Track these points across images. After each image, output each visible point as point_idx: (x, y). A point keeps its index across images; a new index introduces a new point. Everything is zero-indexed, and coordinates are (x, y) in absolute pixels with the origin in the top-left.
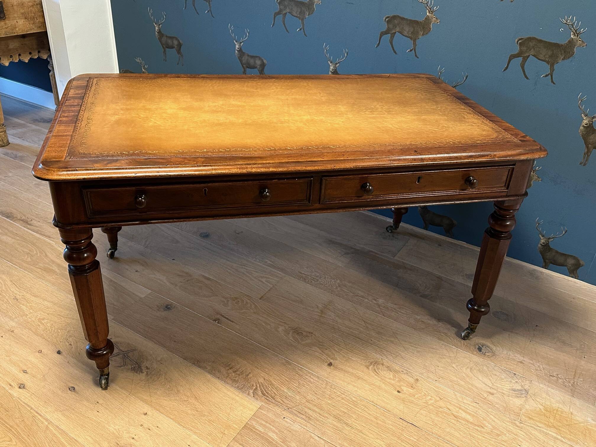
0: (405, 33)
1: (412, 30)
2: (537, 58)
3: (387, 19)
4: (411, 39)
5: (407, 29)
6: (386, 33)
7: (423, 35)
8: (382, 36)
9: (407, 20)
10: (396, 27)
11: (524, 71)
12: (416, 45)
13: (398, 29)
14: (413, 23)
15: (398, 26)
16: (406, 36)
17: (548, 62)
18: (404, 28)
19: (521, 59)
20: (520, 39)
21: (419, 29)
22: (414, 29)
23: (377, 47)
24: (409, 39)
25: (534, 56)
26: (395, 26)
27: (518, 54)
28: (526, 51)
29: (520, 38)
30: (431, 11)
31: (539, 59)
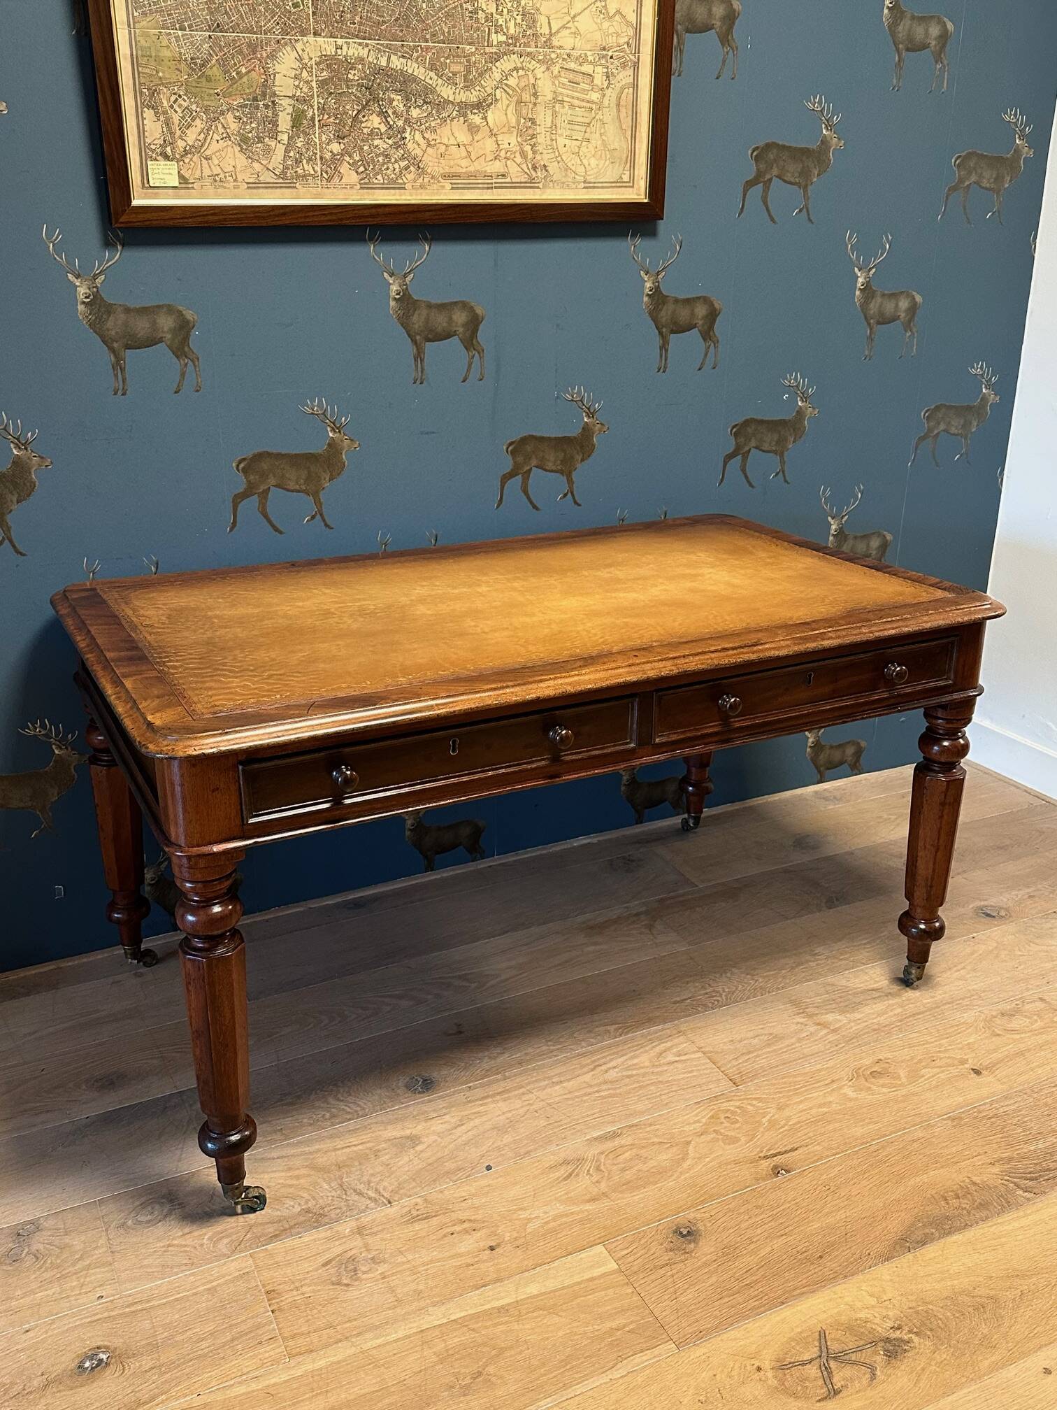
0: (550, 466)
1: (561, 455)
2: (761, 450)
3: (510, 448)
4: (562, 474)
5: (552, 458)
6: (511, 475)
7: (583, 460)
8: (505, 483)
9: (549, 439)
10: (530, 458)
11: (746, 477)
12: (573, 483)
13: (534, 462)
14: (562, 443)
15: (534, 456)
16: (552, 471)
17: (775, 452)
18: (547, 457)
19: (739, 457)
20: (733, 427)
21: (575, 452)
22: (565, 453)
23: (497, 507)
24: (558, 475)
25: (756, 448)
26: (528, 458)
27: (735, 451)
28: (745, 444)
29: (733, 424)
30: (591, 413)
31: (764, 451)
